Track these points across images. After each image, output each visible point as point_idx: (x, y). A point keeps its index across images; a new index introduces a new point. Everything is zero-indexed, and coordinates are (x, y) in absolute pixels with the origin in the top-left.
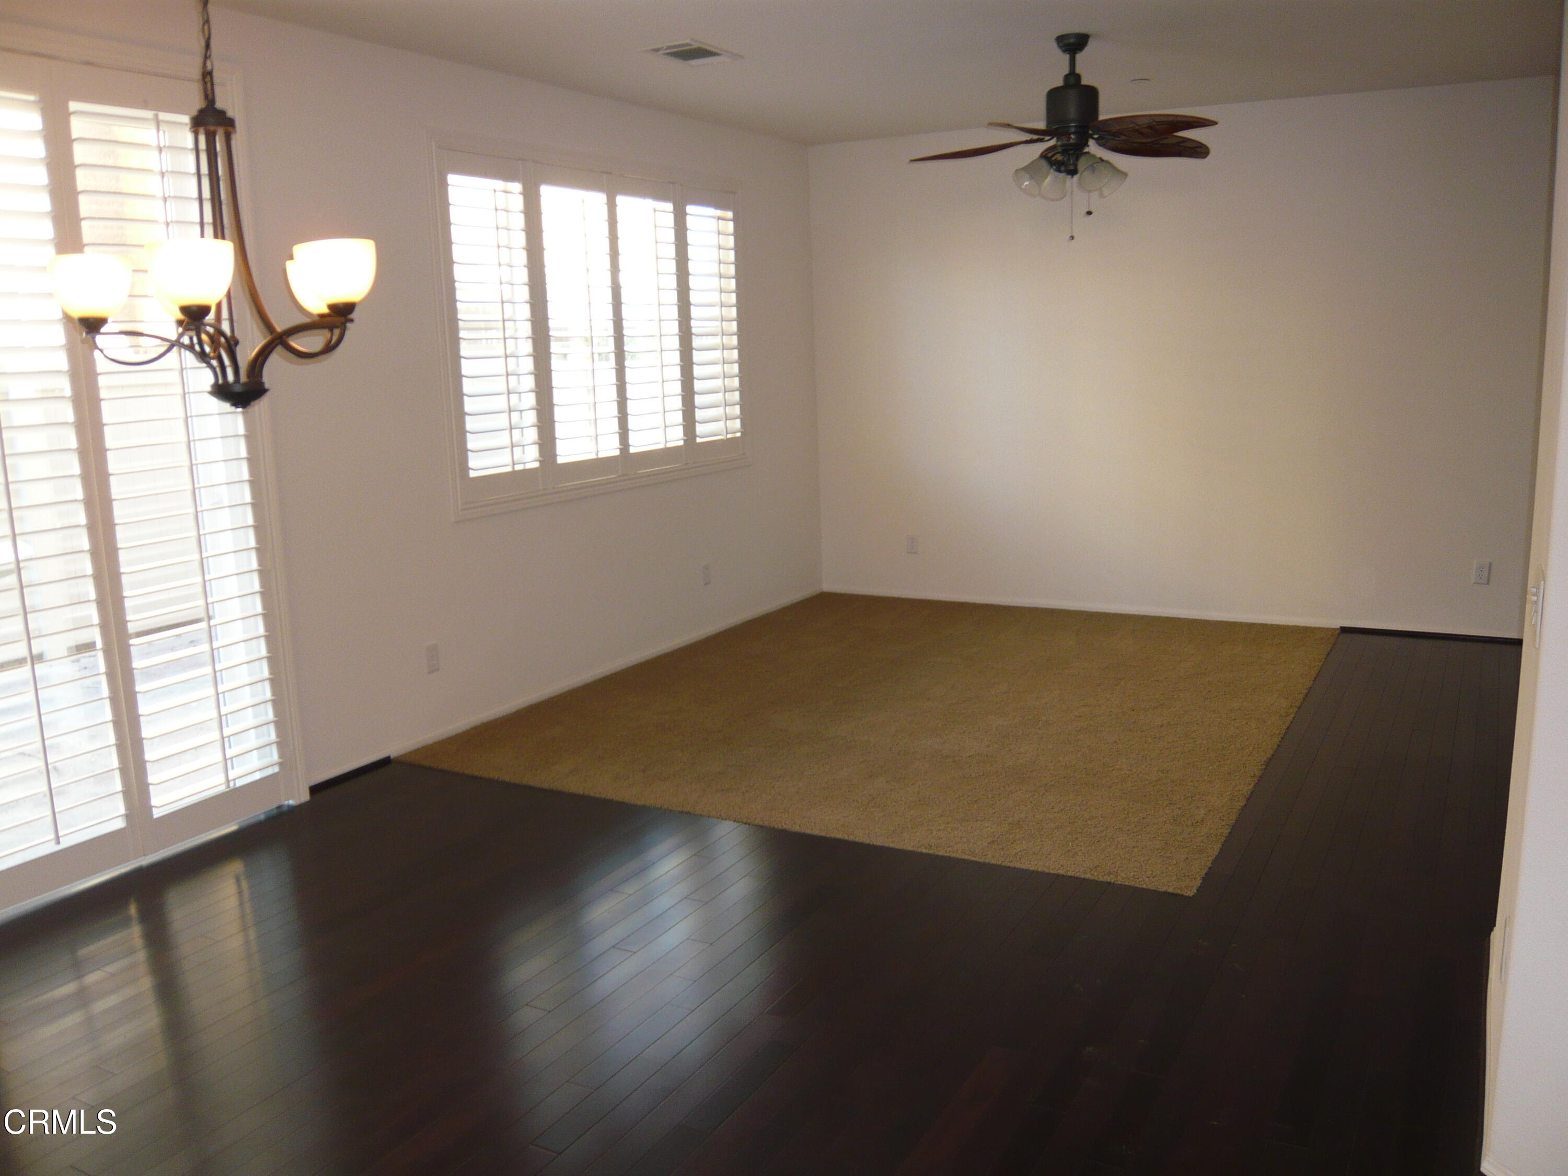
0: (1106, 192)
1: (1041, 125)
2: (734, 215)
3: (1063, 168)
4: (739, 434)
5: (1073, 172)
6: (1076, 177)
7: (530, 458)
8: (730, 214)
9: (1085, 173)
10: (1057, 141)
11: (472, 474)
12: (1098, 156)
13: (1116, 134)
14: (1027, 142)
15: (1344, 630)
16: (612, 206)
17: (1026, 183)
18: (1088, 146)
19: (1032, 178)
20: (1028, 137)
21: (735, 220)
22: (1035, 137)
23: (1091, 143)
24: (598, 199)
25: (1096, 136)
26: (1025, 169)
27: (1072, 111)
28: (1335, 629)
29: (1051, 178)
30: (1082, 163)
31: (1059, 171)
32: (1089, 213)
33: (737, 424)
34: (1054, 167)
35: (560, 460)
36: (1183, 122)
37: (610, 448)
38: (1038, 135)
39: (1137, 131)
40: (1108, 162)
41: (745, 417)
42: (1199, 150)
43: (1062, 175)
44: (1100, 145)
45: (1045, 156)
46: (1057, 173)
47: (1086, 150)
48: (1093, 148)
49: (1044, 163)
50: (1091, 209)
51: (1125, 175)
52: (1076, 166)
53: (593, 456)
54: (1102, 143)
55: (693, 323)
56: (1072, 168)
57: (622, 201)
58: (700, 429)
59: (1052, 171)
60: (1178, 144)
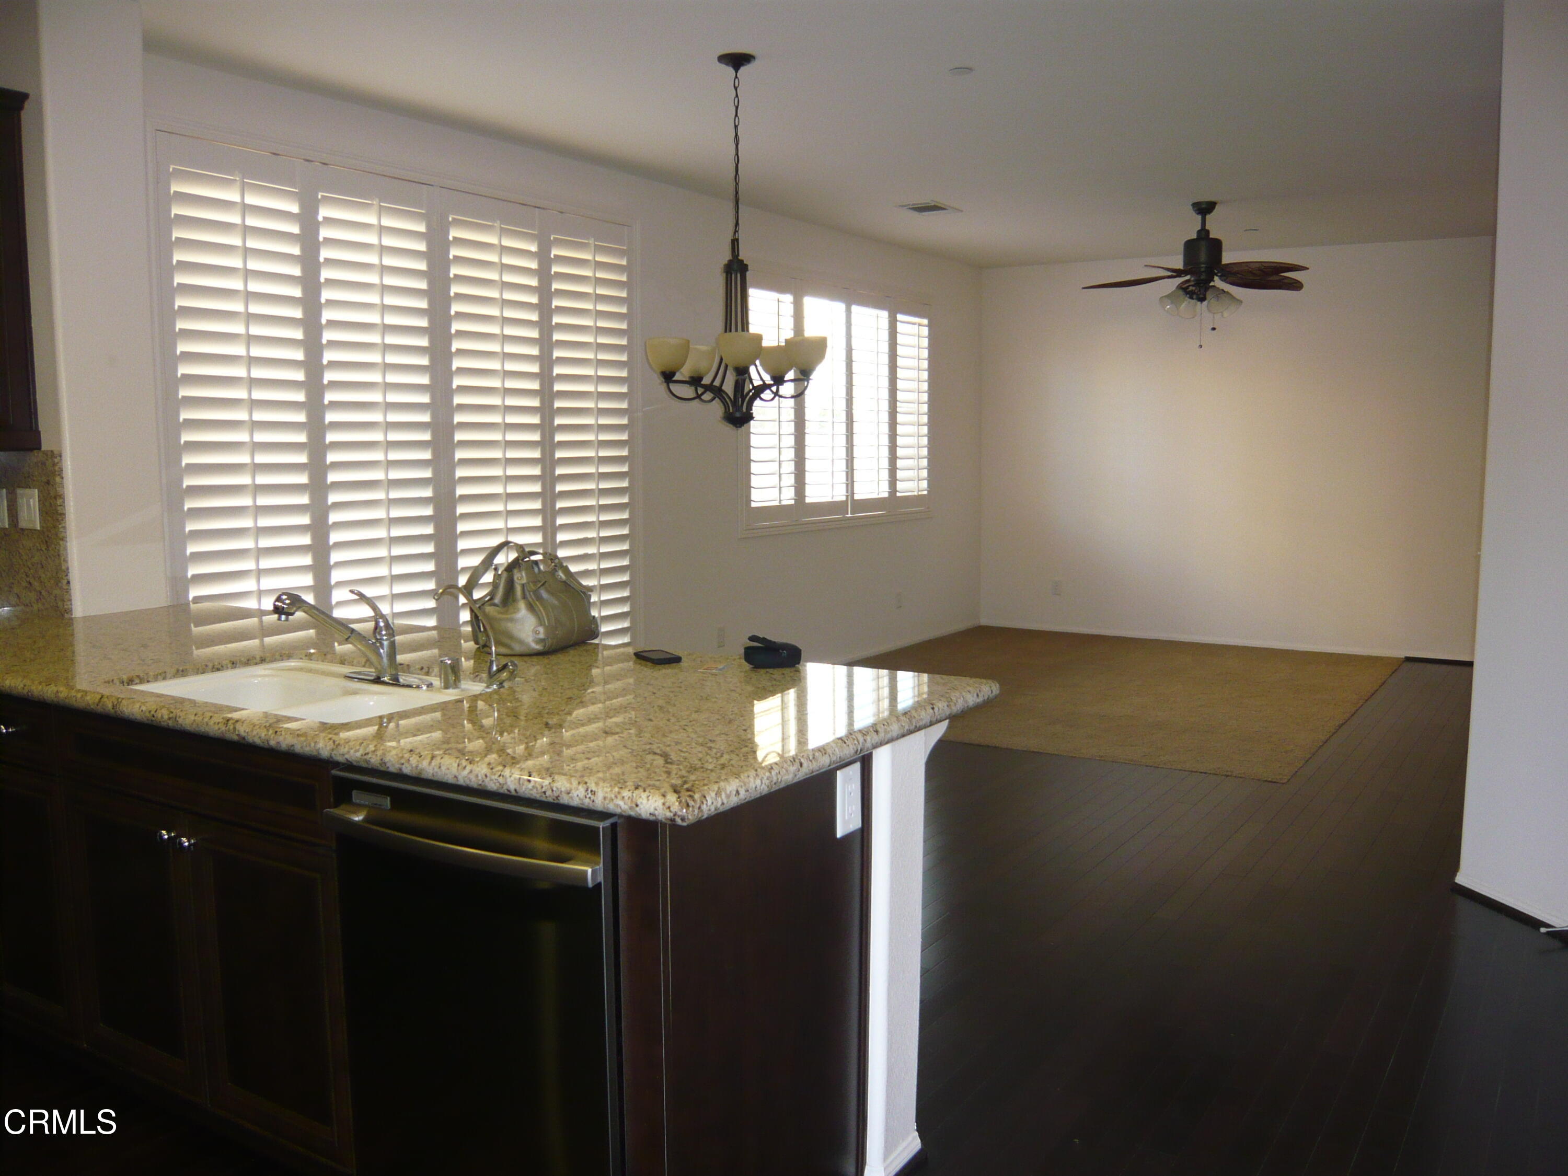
0: (1226, 314)
1: (1180, 265)
2: (929, 322)
3: (1195, 297)
4: (925, 493)
5: (1202, 299)
6: (1205, 303)
7: (788, 497)
8: (925, 321)
9: (1212, 301)
10: (1191, 278)
11: (753, 505)
12: (1221, 288)
13: (1236, 273)
14: (1169, 277)
15: (1408, 659)
16: (849, 312)
17: (1168, 307)
18: (1214, 281)
19: (1172, 303)
20: (1170, 274)
21: (930, 326)
22: (1174, 274)
23: (1216, 278)
24: (840, 307)
25: (1219, 274)
26: (1168, 296)
27: (1203, 257)
28: (1398, 659)
29: (1186, 304)
30: (1209, 295)
31: (1191, 298)
32: (1214, 329)
33: (924, 484)
34: (1188, 296)
35: (808, 500)
36: (1281, 267)
37: (840, 495)
38: (1178, 273)
39: (1251, 272)
40: (1228, 293)
41: (931, 479)
42: (1295, 285)
43: (1194, 301)
44: (1222, 281)
45: (1183, 288)
46: (1190, 300)
47: (1212, 284)
48: (1217, 282)
49: (1181, 292)
50: (1215, 327)
51: (1240, 302)
52: (1205, 295)
53: (829, 499)
54: (1224, 278)
55: (898, 404)
56: (1201, 296)
57: (855, 309)
58: (900, 486)
59: (1187, 298)
60: (1279, 281)
